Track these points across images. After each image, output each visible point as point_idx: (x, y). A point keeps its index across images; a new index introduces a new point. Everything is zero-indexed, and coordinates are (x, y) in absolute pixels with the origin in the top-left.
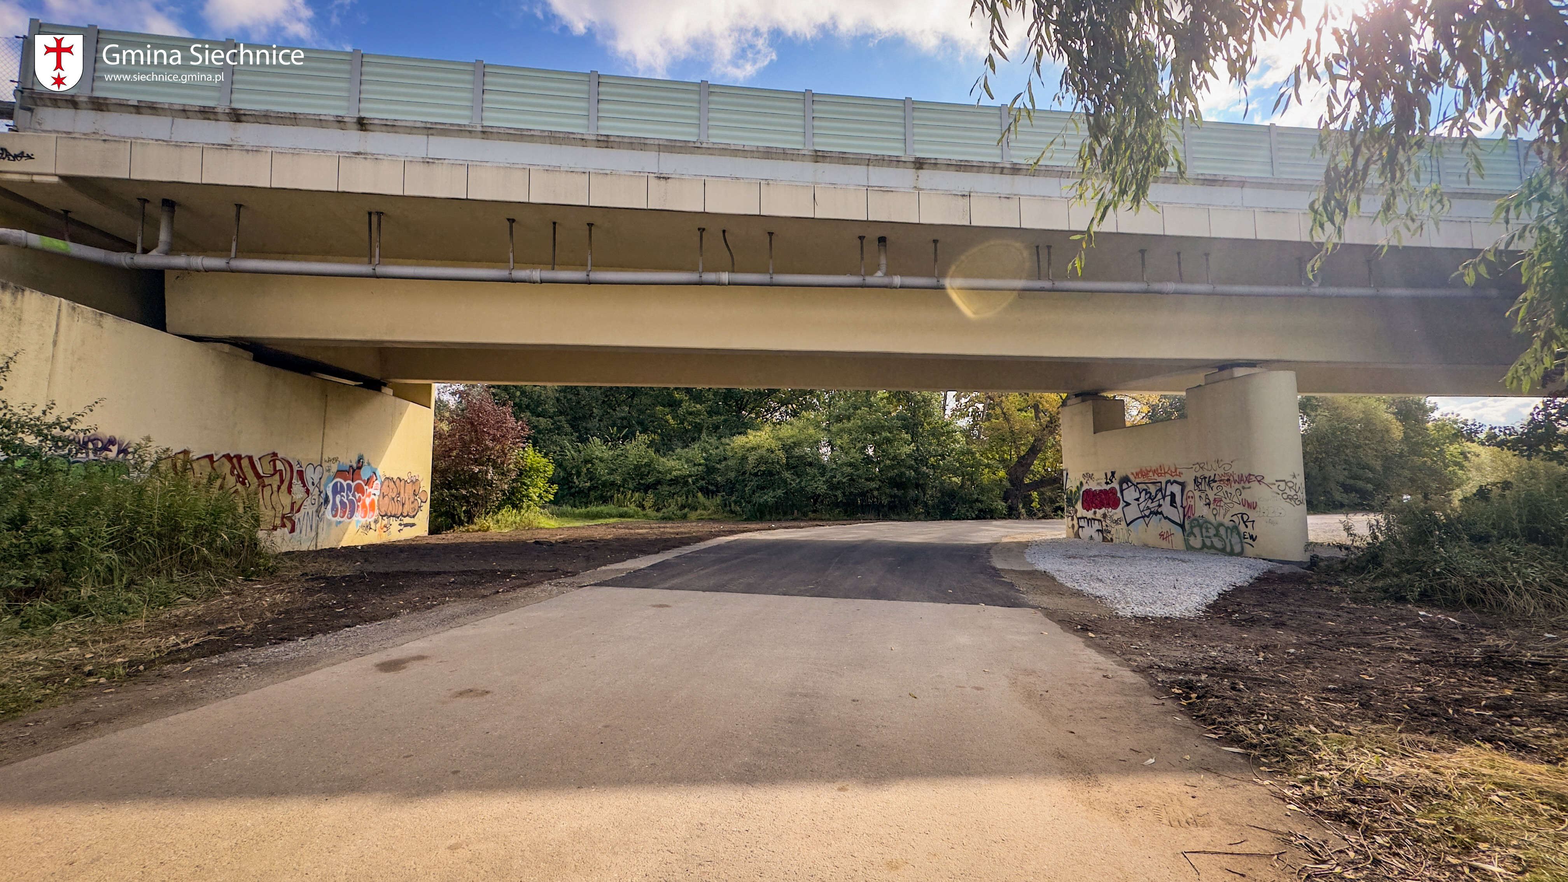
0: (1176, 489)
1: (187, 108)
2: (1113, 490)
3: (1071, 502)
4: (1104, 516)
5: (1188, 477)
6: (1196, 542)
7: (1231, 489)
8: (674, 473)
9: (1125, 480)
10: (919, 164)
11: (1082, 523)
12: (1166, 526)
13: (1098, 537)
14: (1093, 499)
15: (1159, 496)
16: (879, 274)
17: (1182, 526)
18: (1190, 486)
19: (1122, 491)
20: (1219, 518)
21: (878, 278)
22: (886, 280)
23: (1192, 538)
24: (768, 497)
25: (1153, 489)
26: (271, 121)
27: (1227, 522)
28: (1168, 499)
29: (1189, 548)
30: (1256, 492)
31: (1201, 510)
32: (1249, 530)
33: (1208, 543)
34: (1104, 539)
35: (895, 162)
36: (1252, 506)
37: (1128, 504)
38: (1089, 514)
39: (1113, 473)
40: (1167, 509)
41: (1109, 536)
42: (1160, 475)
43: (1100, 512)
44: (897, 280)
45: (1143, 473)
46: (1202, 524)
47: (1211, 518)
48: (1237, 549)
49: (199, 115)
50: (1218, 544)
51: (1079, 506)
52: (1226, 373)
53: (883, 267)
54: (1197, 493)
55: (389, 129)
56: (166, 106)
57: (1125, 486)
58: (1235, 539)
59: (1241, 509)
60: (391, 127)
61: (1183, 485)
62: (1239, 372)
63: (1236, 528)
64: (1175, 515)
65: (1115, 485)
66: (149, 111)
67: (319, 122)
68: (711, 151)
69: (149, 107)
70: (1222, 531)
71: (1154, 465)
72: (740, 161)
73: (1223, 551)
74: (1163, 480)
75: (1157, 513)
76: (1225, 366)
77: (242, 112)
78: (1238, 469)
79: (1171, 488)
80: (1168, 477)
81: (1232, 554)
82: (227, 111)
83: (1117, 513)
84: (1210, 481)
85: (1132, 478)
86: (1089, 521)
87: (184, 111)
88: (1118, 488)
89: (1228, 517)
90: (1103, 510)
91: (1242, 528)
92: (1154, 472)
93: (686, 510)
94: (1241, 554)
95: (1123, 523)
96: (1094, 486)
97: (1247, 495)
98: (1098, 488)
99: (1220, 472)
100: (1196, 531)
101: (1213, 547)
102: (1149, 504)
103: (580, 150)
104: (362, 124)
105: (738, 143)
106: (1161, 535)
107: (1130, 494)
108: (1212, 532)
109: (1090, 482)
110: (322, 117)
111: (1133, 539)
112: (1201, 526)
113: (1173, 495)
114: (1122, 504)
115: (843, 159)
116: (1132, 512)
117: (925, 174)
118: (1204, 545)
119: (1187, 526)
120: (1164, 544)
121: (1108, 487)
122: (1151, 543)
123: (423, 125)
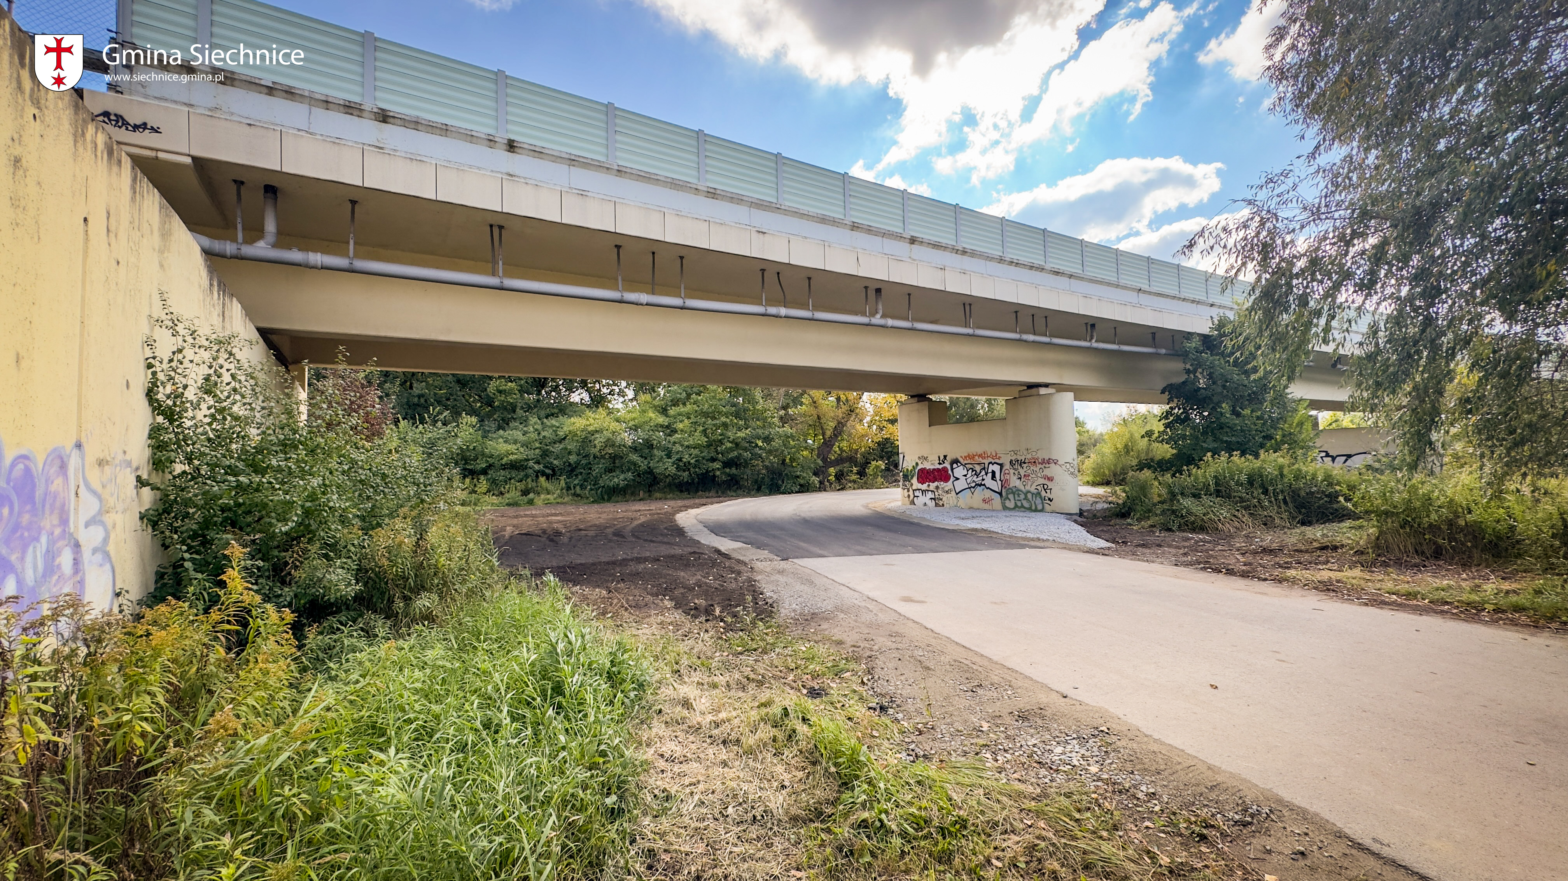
0: (996, 468)
1: (330, 100)
2: (945, 470)
3: (906, 477)
4: (937, 488)
5: (1006, 460)
6: (1010, 504)
7: (1036, 469)
8: (511, 457)
9: (956, 461)
10: (913, 241)
11: (917, 493)
12: (988, 493)
13: (932, 504)
14: (926, 476)
15: (983, 473)
16: (878, 316)
17: (1000, 494)
18: (1007, 466)
19: (952, 469)
20: (1028, 488)
21: (877, 320)
22: (882, 322)
23: (1007, 502)
24: (619, 479)
25: (978, 468)
26: (420, 128)
27: (1033, 490)
28: (990, 475)
29: (1005, 508)
30: (1053, 470)
31: (1015, 482)
32: (1048, 495)
33: (1019, 504)
34: (937, 505)
35: (899, 237)
36: (1050, 479)
37: (957, 479)
38: (924, 487)
39: (945, 457)
40: (988, 481)
41: (941, 503)
42: (984, 458)
43: (933, 486)
44: (890, 322)
45: (971, 457)
46: (1015, 492)
47: (1022, 488)
48: (1040, 507)
49: (341, 108)
50: (1026, 505)
51: (914, 480)
52: (1034, 391)
53: (881, 312)
54: (1012, 471)
55: (536, 154)
56: (306, 94)
57: (955, 466)
58: (1038, 501)
59: (1042, 481)
60: (538, 153)
61: (1001, 465)
62: (1043, 391)
63: (1039, 494)
64: (995, 486)
65: (947, 465)
66: (284, 94)
67: (470, 137)
68: (787, 212)
69: (286, 92)
70: (1029, 496)
71: (980, 452)
72: (804, 222)
73: (1030, 509)
74: (986, 462)
75: (981, 485)
76: (1031, 386)
77: (391, 114)
78: (1041, 455)
79: (991, 468)
80: (990, 460)
81: (1036, 510)
82: (375, 110)
83: (948, 485)
84: (1021, 463)
85: (961, 460)
86: (924, 492)
87: (327, 102)
88: (949, 467)
89: (1034, 487)
90: (936, 483)
91: (1043, 493)
92: (980, 456)
93: (531, 495)
94: (1042, 510)
95: (953, 493)
96: (928, 466)
97: (1047, 472)
98: (932, 467)
99: (1029, 456)
100: (1011, 496)
101: (1022, 506)
102: (975, 478)
103: (692, 197)
104: (511, 146)
105: (804, 209)
106: (984, 500)
107: (959, 471)
108: (1022, 496)
109: (925, 462)
110: (474, 133)
111: (961, 503)
112: (1014, 493)
113: (993, 473)
114: (952, 479)
115: (869, 230)
116: (961, 485)
117: (915, 247)
118: (1016, 506)
119: (1004, 494)
120: (986, 506)
121: (940, 467)
122: (975, 506)
123: (567, 156)
